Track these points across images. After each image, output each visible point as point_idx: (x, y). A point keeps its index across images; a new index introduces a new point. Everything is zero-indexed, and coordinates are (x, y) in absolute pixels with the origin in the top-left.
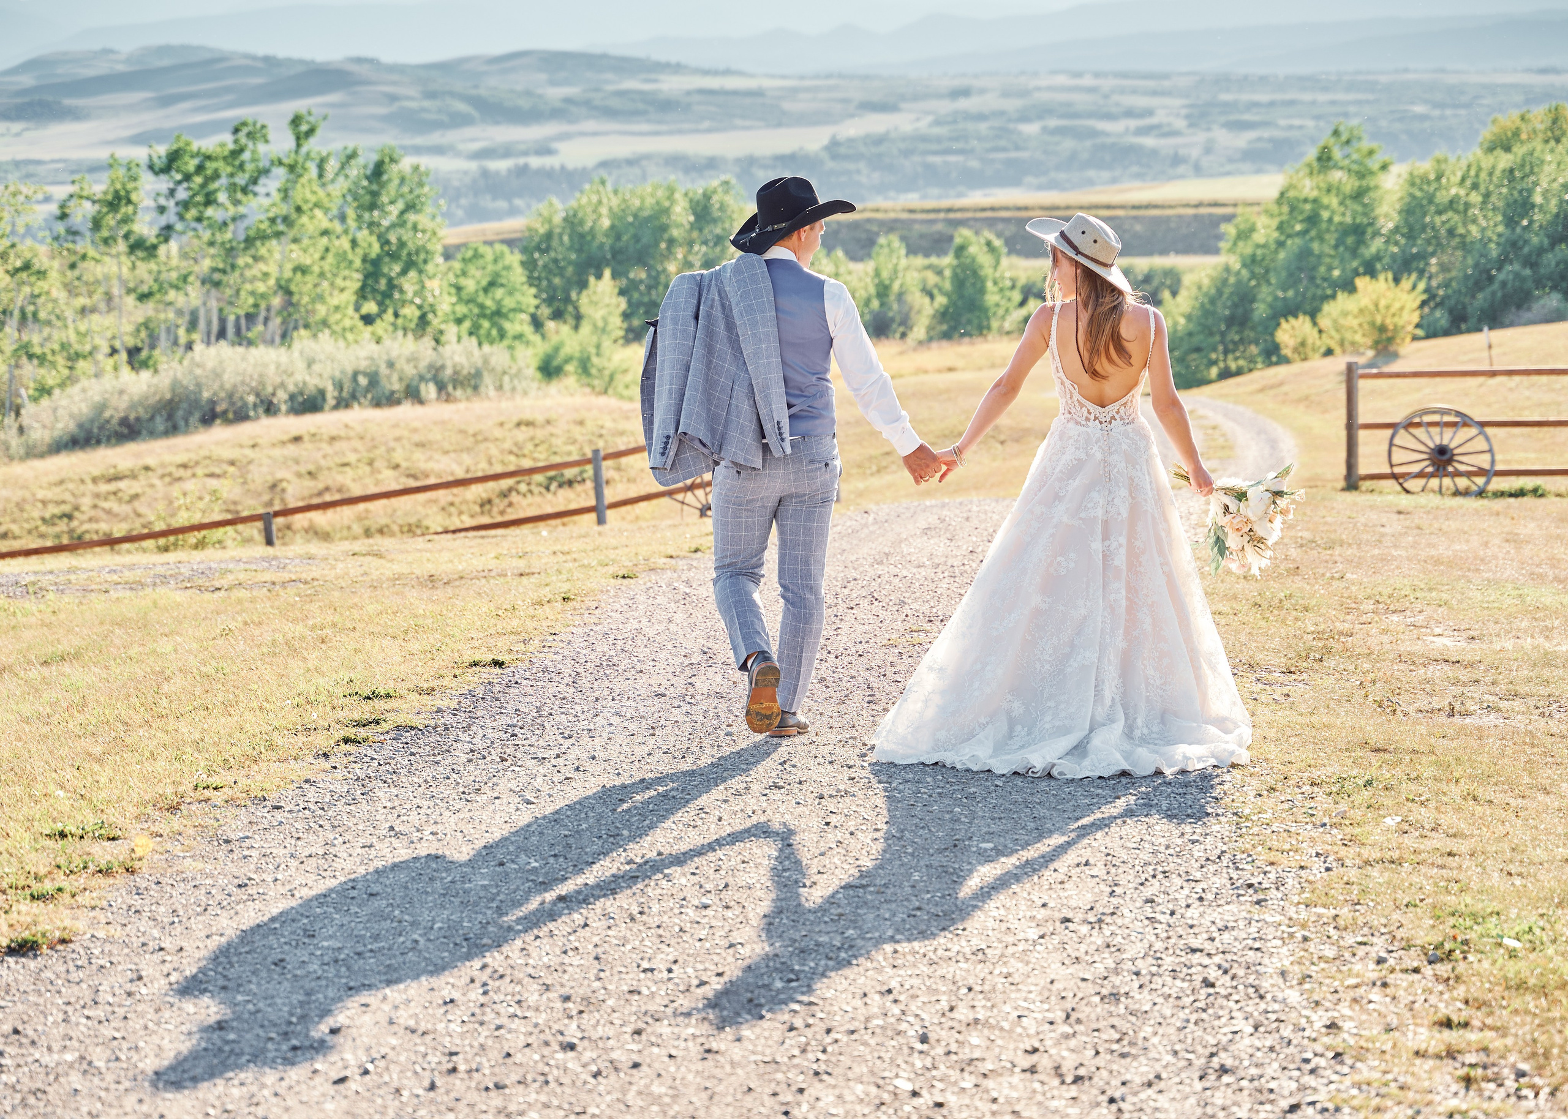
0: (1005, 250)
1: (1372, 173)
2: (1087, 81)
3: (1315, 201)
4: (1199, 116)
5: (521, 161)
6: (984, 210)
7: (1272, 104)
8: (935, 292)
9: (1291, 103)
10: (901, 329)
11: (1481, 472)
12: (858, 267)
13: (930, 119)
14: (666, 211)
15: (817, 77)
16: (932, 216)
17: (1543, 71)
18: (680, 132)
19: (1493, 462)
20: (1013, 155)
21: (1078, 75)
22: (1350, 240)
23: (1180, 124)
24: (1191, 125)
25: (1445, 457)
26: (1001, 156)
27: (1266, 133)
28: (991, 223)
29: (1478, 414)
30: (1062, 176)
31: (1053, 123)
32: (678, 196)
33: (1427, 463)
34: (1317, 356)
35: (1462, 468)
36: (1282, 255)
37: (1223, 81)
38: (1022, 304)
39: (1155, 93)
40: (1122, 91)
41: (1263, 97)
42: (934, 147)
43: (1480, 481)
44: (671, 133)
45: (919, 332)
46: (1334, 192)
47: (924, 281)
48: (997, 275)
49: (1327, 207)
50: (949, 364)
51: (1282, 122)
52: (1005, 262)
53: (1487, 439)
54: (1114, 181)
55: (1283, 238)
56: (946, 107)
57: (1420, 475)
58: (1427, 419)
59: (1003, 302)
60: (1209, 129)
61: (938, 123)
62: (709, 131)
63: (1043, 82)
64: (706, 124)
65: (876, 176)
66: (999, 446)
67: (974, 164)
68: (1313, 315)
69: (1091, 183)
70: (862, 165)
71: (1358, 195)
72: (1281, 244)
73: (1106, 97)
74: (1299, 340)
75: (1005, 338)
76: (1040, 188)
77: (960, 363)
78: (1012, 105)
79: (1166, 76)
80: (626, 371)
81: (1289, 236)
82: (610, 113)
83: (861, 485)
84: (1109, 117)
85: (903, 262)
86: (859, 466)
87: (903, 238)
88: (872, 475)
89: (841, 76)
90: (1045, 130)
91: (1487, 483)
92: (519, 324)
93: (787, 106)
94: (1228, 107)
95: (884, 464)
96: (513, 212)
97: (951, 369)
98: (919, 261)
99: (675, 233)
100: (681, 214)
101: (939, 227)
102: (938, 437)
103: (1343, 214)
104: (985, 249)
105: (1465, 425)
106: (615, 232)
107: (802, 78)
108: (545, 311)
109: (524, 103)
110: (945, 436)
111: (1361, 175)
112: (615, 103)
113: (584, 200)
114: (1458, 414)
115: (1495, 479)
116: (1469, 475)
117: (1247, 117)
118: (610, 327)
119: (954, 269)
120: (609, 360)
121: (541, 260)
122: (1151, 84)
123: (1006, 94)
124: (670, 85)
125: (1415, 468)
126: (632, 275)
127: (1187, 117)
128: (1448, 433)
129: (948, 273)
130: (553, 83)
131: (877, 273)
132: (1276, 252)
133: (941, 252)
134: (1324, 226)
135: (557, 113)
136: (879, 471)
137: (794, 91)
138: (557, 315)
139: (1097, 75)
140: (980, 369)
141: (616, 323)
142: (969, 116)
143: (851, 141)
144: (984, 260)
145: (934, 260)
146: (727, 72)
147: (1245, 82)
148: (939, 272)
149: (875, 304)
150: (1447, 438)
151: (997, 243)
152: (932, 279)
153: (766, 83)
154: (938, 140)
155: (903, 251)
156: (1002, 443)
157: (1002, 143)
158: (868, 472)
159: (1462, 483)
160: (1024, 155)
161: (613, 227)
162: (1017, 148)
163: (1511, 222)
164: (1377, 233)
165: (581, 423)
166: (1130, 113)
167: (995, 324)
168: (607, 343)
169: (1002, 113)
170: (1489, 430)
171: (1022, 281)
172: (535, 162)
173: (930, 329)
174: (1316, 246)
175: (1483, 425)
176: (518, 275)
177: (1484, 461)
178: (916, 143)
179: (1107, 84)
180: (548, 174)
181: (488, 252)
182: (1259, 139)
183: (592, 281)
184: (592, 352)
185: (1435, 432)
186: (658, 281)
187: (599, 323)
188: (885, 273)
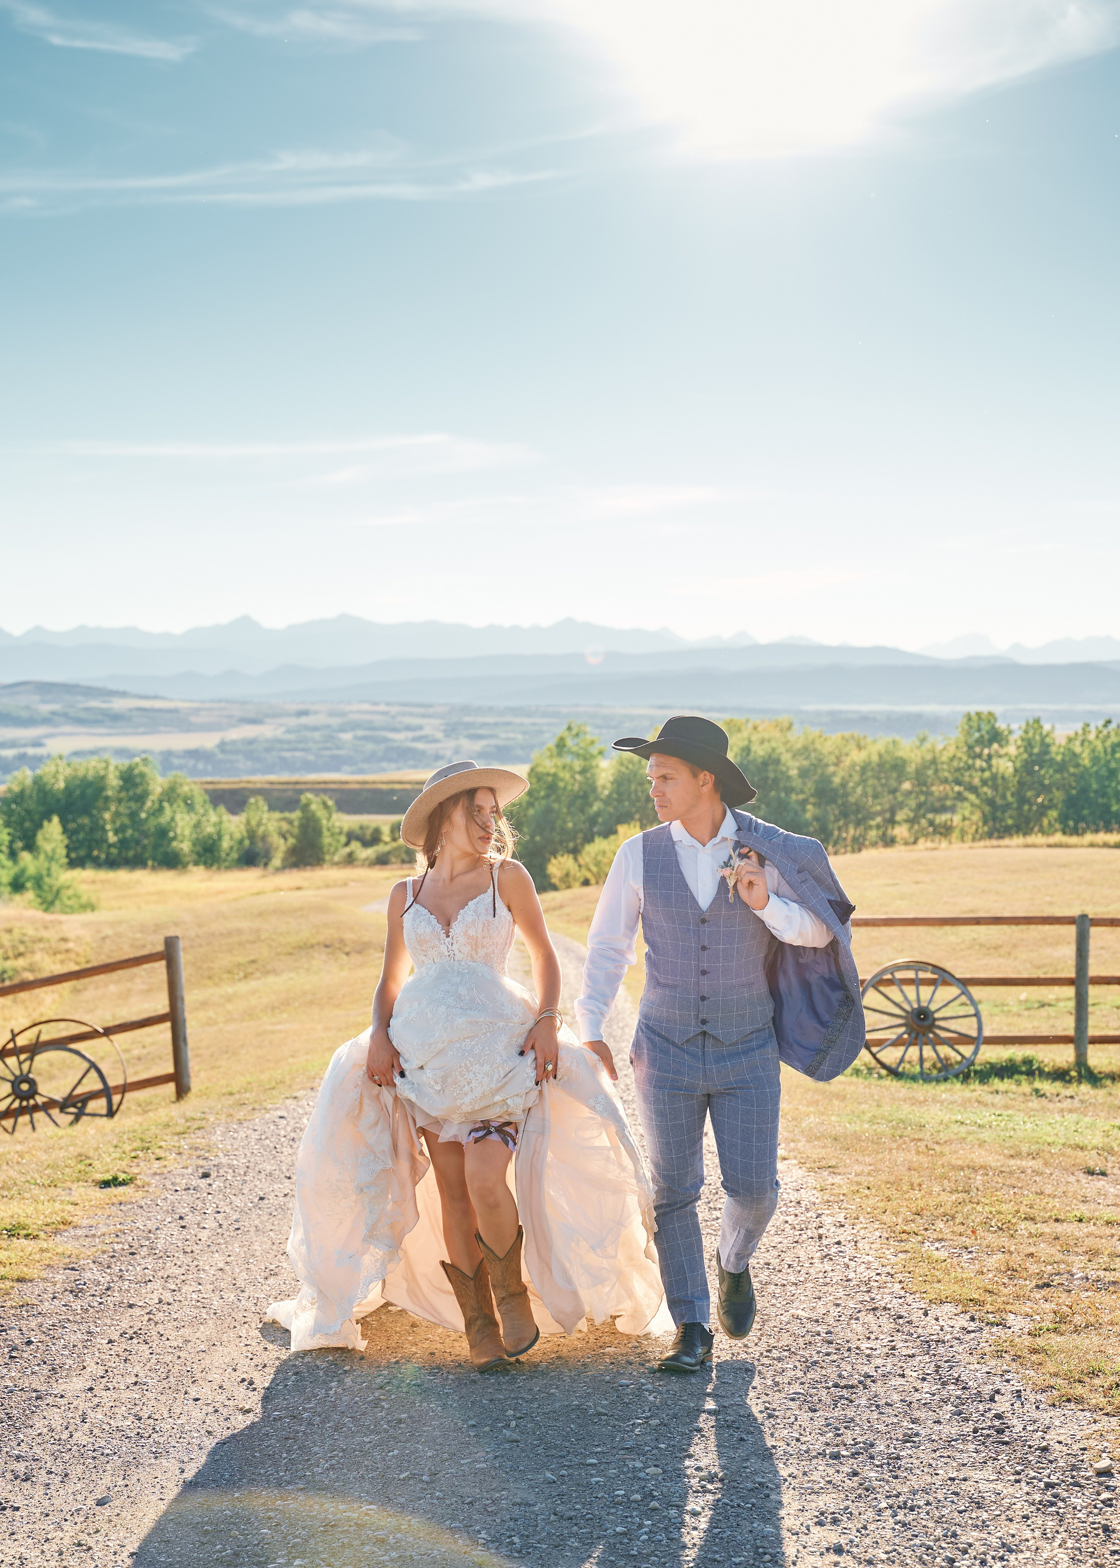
0: (334, 808)
1: (593, 757)
2: (382, 708)
3: (555, 775)
4: (451, 730)
5: (22, 750)
6: (319, 783)
7: (496, 724)
8: (288, 836)
9: (508, 724)
10: (264, 860)
11: (965, 1039)
12: (235, 819)
13: (283, 729)
14: (103, 778)
15: (212, 701)
16: (285, 787)
17: (661, 707)
18: (125, 734)
19: (980, 1029)
20: (336, 752)
21: (376, 704)
22: (579, 802)
23: (440, 735)
24: (446, 736)
25: (927, 1023)
26: (328, 753)
27: (493, 742)
28: (325, 791)
30: (366, 766)
31: (360, 733)
32: (111, 768)
33: (902, 1030)
34: (577, 884)
35: (943, 1034)
36: (531, 812)
37: (466, 709)
38: (347, 844)
39: (423, 716)
40: (404, 714)
41: (491, 720)
42: (286, 746)
43: (966, 1050)
44: (118, 734)
45: (277, 862)
46: (567, 769)
47: (280, 828)
48: (330, 824)
49: (562, 780)
50: (297, 884)
51: (503, 735)
52: (335, 816)
53: (973, 1003)
54: (399, 769)
55: (532, 800)
56: (293, 722)
57: (896, 1043)
58: (899, 975)
59: (334, 843)
60: (457, 739)
61: (289, 731)
62: (144, 733)
63: (355, 707)
64: (141, 730)
65: (249, 764)
66: (344, 957)
67: (311, 757)
68: (575, 852)
69: (384, 770)
70: (240, 757)
71: (583, 771)
72: (530, 804)
73: (393, 717)
74: (564, 872)
75: (335, 867)
76: (352, 773)
77: (305, 884)
78: (335, 721)
79: (430, 706)
80: (68, 887)
81: (537, 799)
82: (80, 721)
83: (230, 990)
84: (395, 730)
85: (266, 816)
86: (229, 972)
87: (266, 799)
88: (240, 980)
89: (228, 701)
90: (356, 738)
91: (976, 1053)
93: (194, 719)
94: (468, 726)
95: (250, 970)
97: (299, 888)
98: (277, 815)
99: (110, 793)
100: (113, 781)
101: (290, 794)
102: (294, 948)
103: (573, 785)
104: (321, 806)
105: (945, 983)
106: (68, 790)
107: (203, 702)
109: (24, 714)
110: (300, 947)
111: (585, 759)
112: (83, 715)
113: (46, 770)
114: (936, 968)
115: (983, 1048)
116: (951, 1043)
117: (481, 732)
118: (57, 856)
119: (301, 819)
120: (57, 879)
122: (421, 710)
123: (332, 714)
124: (119, 705)
125: (891, 1035)
126: (80, 821)
127: (444, 731)
128: (926, 992)
129: (296, 823)
130: (44, 702)
131: (248, 822)
132: (527, 808)
133: (292, 810)
134: (560, 792)
135: (46, 721)
136: (245, 977)
137: (197, 711)
138: (25, 847)
139: (388, 704)
140: (318, 888)
141: (61, 853)
142: (307, 728)
143: (233, 742)
144: (321, 813)
145: (287, 815)
146: (156, 698)
147: (479, 710)
148: (290, 822)
149: (247, 843)
150: (925, 998)
151: (330, 803)
152: (285, 826)
153: (181, 705)
154: (289, 742)
155: (266, 808)
156: (347, 954)
157: (329, 745)
158: (237, 977)
160: (342, 752)
161: (66, 788)
162: (338, 748)
164: (597, 798)
165: (9, 931)
166: (408, 728)
167: (327, 857)
168: (55, 867)
169: (328, 727)
170: (976, 992)
171: (346, 829)
172: (31, 751)
173: (284, 860)
174: (556, 806)
175: (965, 983)
177: (968, 1027)
178: (273, 745)
179: (394, 710)
180: (34, 758)
182: (488, 746)
183: (45, 823)
184: (44, 872)
185: (910, 991)
186: (98, 827)
187: (50, 853)
188: (253, 823)
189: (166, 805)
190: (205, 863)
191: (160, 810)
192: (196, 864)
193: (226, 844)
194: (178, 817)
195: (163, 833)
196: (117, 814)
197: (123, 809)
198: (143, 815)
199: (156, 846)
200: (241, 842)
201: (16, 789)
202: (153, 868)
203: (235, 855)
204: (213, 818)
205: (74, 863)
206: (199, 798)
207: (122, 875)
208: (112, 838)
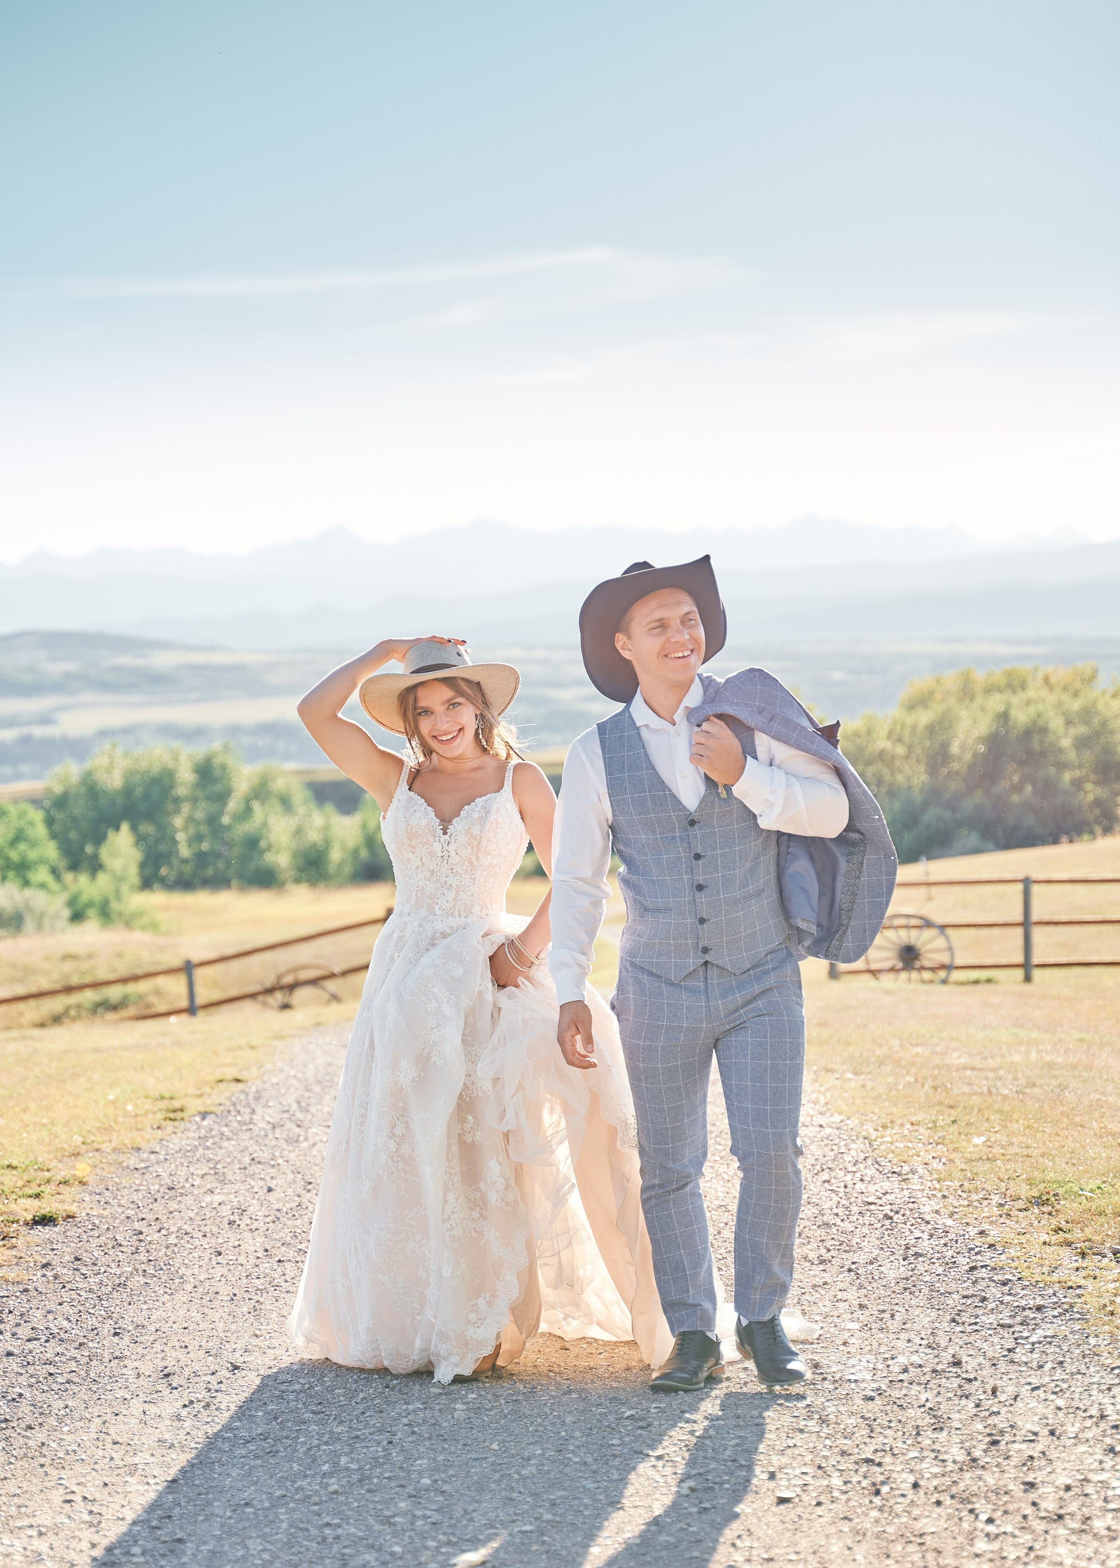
5: (24, 730)
11: (943, 967)
12: (347, 821)
14: (172, 772)
15: (294, 651)
19: (952, 958)
25: (912, 954)
29: (939, 919)
32: (183, 759)
33: (897, 959)
35: (927, 964)
43: (942, 974)
53: (947, 939)
57: (892, 970)
58: (897, 923)
62: (197, 701)
64: (194, 695)
82: (105, 686)
89: (316, 650)
91: (948, 975)
92: (42, 875)
96: (18, 777)
99: (181, 791)
100: (186, 776)
105: (928, 927)
106: (127, 790)
107: (281, 652)
108: (63, 864)
109: (27, 678)
112: (110, 677)
114: (922, 918)
115: (955, 972)
116: (933, 969)
118: (128, 876)
120: (127, 904)
121: (59, 815)
124: (160, 661)
125: (887, 965)
126: (145, 828)
128: (914, 933)
130: (53, 659)
131: (364, 826)
135: (59, 686)
137: (274, 665)
138: (74, 867)
141: (133, 872)
146: (213, 648)
149: (364, 854)
150: (914, 937)
153: (249, 658)
159: (927, 975)
161: (123, 787)
163: (933, 770)
168: (125, 889)
170: (949, 931)
172: (38, 731)
175: (943, 927)
176: (40, 831)
177: (945, 958)
180: (49, 742)
181: (13, 811)
183: (111, 834)
184: (111, 897)
185: (903, 933)
186: (166, 835)
187: (119, 872)
188: (372, 825)
189: (256, 805)
190: (309, 881)
191: (248, 811)
192: (298, 881)
193: (336, 855)
194: (272, 821)
195: (253, 843)
196: (191, 820)
197: (200, 815)
198: (226, 820)
199: (244, 859)
200: (356, 852)
201: (58, 789)
202: (242, 889)
203: (348, 869)
204: (318, 819)
205: (146, 884)
206: (299, 795)
207: (203, 899)
208: (185, 851)
